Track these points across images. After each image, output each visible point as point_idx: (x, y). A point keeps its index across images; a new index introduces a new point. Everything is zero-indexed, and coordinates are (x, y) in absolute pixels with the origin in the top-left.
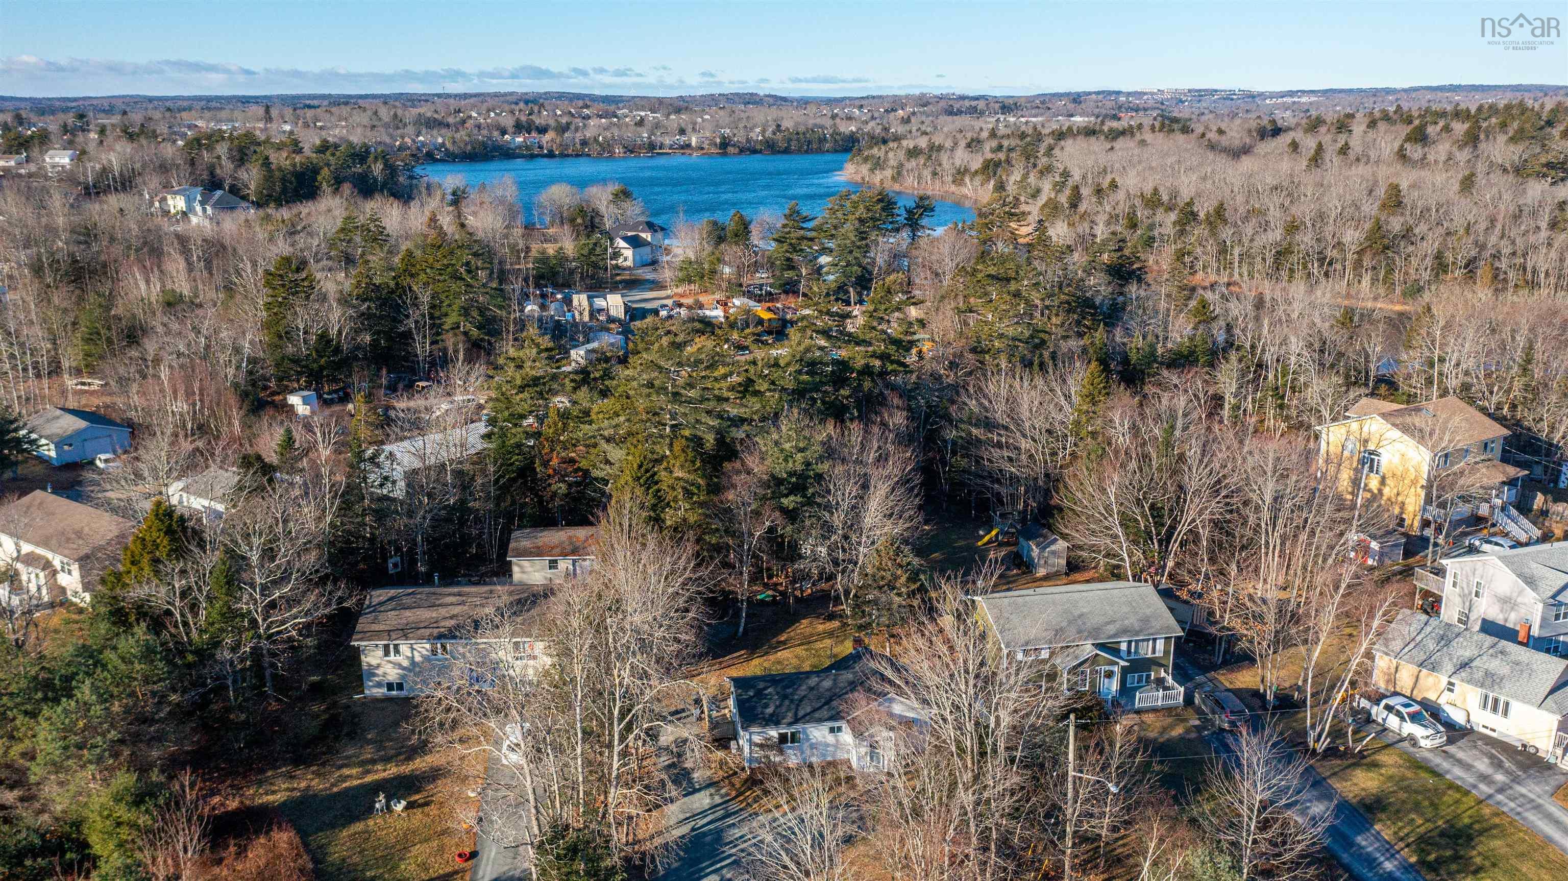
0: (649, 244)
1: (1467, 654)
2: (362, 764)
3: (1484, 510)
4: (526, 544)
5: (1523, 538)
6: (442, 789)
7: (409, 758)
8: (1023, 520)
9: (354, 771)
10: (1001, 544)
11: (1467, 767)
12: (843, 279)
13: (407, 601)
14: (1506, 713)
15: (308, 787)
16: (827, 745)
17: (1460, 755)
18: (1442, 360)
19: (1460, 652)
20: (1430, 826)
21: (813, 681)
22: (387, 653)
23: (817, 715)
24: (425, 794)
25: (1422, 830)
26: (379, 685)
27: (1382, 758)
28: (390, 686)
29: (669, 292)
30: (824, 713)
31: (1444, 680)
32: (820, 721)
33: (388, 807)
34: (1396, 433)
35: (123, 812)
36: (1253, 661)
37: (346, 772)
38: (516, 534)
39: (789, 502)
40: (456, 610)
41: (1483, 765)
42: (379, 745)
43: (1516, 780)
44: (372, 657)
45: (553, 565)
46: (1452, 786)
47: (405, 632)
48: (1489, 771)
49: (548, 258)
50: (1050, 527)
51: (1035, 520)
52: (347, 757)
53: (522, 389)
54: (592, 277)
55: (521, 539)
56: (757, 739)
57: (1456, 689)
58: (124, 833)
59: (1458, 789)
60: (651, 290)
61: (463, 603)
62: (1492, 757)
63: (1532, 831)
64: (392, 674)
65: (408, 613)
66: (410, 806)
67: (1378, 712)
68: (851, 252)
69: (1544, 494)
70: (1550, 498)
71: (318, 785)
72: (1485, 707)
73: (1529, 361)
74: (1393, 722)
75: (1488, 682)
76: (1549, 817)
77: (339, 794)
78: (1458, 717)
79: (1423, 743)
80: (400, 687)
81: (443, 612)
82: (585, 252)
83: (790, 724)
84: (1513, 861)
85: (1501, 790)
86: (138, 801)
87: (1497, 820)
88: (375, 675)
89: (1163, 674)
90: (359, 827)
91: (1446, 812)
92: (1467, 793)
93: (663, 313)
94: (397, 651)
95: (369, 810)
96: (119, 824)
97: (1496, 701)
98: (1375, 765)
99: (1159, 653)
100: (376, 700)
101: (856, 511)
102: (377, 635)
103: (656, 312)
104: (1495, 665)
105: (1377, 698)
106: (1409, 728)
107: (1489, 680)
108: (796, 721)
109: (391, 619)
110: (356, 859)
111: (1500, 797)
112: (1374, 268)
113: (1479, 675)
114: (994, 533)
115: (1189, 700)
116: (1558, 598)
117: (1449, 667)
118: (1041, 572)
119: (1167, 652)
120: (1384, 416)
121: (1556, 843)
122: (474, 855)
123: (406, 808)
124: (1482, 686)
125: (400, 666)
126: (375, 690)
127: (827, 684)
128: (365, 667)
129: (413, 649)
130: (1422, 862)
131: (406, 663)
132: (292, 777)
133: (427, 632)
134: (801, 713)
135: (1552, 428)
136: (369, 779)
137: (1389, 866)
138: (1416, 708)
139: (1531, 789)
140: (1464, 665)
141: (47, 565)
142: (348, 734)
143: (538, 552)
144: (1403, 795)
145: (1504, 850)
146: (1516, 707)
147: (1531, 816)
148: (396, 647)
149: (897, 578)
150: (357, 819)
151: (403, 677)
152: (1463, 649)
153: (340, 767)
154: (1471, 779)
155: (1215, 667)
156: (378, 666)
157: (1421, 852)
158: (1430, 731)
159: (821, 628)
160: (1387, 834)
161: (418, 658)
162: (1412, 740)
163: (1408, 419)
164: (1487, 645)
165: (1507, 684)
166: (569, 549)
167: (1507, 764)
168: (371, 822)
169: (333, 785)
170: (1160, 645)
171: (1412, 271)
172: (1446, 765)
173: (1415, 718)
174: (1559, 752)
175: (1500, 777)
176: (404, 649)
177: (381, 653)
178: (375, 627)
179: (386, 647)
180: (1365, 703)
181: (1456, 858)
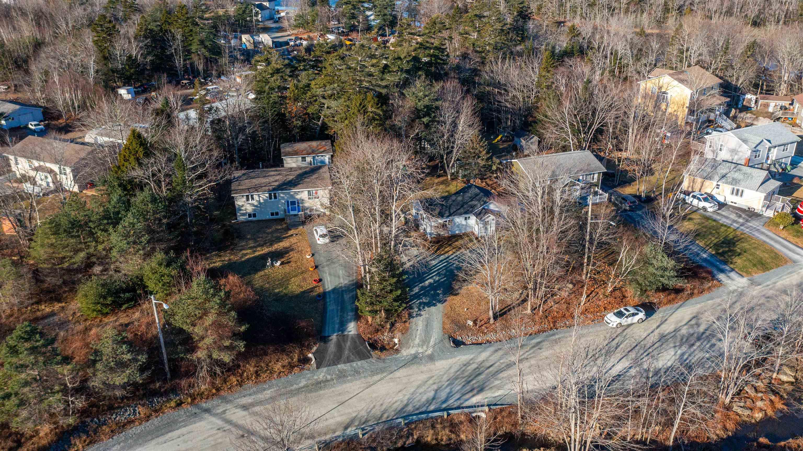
0: (268, 8)
1: (724, 172)
2: (251, 248)
3: (712, 116)
4: (288, 149)
5: (729, 127)
6: (293, 255)
7: (271, 245)
8: (513, 130)
9: (249, 251)
10: (504, 142)
11: (727, 217)
12: (383, 23)
13: (252, 174)
14: (741, 196)
15: (230, 260)
16: (463, 225)
17: (724, 213)
18: (687, 50)
19: (722, 171)
20: (718, 240)
21: (454, 198)
22: (248, 200)
23: (459, 211)
24: (286, 258)
25: (715, 242)
26: (244, 215)
27: (693, 216)
28: (250, 215)
29: (289, 33)
30: (462, 210)
31: (715, 183)
32: (461, 214)
33: (272, 264)
34: (676, 83)
35: (163, 270)
36: (635, 180)
37: (245, 252)
38: (282, 145)
39: (425, 120)
40: (277, 178)
41: (733, 216)
42: (255, 240)
43: (747, 221)
44: (240, 202)
45: (304, 159)
46: (722, 225)
47: (257, 188)
48: (736, 219)
49: (220, 16)
50: (529, 131)
51: (522, 129)
52: (242, 246)
53: (272, 75)
54: (245, 26)
55: (286, 148)
56: (433, 224)
57: (720, 187)
58: (166, 279)
59: (725, 226)
60: (277, 32)
61: (279, 174)
62: (737, 213)
63: (757, 239)
64: (249, 209)
65: (254, 180)
66: (282, 263)
67: (689, 199)
68: (386, 8)
69: (736, 109)
70: (738, 111)
71: (234, 258)
72: (732, 193)
73: (727, 48)
74: (695, 202)
75: (734, 183)
76: (763, 233)
77: (245, 261)
78: (721, 199)
79: (709, 210)
80: (254, 215)
81: (271, 179)
82: (241, 12)
83: (448, 216)
84: (753, 250)
85: (741, 225)
86: (168, 265)
87: (743, 236)
88: (241, 210)
89: (596, 189)
90: (262, 273)
91: (723, 235)
92: (729, 227)
93: (292, 43)
94: (253, 199)
95: (264, 266)
96: (162, 276)
97: (738, 190)
98: (690, 219)
99: (595, 180)
100: (243, 222)
101: (455, 125)
102: (243, 190)
103: (287, 43)
104: (737, 175)
105: (687, 193)
106: (702, 204)
107: (735, 181)
108: (450, 215)
109: (247, 183)
110: (267, 286)
111: (742, 228)
112: (634, 12)
113: (730, 180)
114: (499, 138)
115: (610, 199)
116: (757, 148)
117: (717, 178)
118: (526, 152)
119: (598, 180)
120: (670, 75)
121: (767, 243)
122: (320, 280)
123: (281, 264)
124: (732, 184)
125: (253, 205)
126: (241, 217)
127: (460, 198)
128: (237, 207)
129: (259, 197)
130: (718, 253)
131: (256, 203)
132: (220, 256)
133: (267, 188)
134: (452, 211)
135: (738, 79)
136: (257, 254)
137: (705, 256)
138: (706, 196)
139: (754, 224)
140: (723, 177)
141: (51, 171)
142: (237, 237)
143: (296, 153)
144: (704, 230)
145: (748, 247)
146: (746, 192)
147: (757, 234)
148: (252, 196)
149: (480, 152)
150: (260, 270)
151: (254, 210)
152: (722, 170)
153: (241, 250)
154: (730, 222)
155: (616, 187)
156: (243, 206)
157: (717, 250)
158: (712, 204)
159: (436, 181)
160: (701, 244)
161: (262, 201)
162: (704, 209)
163: (680, 76)
164: (732, 167)
165: (743, 183)
166: (310, 151)
167: (743, 216)
168: (266, 271)
169: (241, 258)
170: (596, 176)
171: (653, 12)
172: (718, 218)
173: (705, 200)
174: (764, 209)
175: (741, 220)
176: (256, 197)
177: (245, 199)
178: (240, 187)
179: (247, 196)
180: (682, 196)
181: (730, 251)
